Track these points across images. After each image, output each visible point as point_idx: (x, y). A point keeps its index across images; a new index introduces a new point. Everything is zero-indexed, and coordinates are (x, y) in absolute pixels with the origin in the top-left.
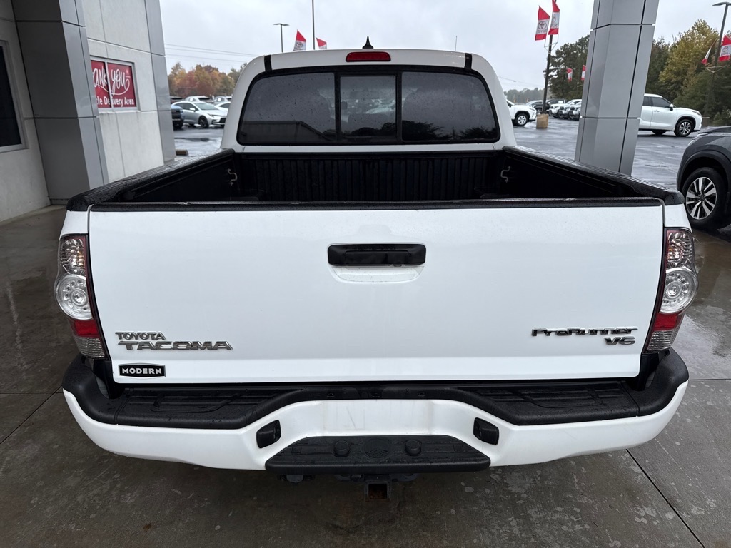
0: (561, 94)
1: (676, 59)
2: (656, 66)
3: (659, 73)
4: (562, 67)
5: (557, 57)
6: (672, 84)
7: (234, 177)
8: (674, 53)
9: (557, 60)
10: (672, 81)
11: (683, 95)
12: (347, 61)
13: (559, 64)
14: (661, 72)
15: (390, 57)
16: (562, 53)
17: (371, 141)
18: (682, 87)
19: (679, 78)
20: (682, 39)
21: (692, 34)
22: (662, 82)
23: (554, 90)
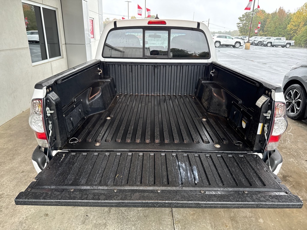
0: (244, 34)
1: (295, 19)
2: (286, 22)
3: (287, 25)
4: (245, 22)
5: (243, 18)
6: (293, 30)
7: (100, 71)
8: (294, 17)
9: (243, 19)
10: (293, 29)
11: (298, 35)
12: (148, 24)
13: (243, 20)
14: (288, 25)
15: (166, 23)
16: (245, 16)
17: (157, 57)
18: (297, 32)
19: (296, 28)
20: (298, 11)
21: (303, 9)
22: (288, 30)
23: (241, 32)
